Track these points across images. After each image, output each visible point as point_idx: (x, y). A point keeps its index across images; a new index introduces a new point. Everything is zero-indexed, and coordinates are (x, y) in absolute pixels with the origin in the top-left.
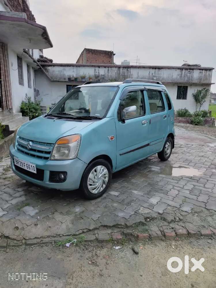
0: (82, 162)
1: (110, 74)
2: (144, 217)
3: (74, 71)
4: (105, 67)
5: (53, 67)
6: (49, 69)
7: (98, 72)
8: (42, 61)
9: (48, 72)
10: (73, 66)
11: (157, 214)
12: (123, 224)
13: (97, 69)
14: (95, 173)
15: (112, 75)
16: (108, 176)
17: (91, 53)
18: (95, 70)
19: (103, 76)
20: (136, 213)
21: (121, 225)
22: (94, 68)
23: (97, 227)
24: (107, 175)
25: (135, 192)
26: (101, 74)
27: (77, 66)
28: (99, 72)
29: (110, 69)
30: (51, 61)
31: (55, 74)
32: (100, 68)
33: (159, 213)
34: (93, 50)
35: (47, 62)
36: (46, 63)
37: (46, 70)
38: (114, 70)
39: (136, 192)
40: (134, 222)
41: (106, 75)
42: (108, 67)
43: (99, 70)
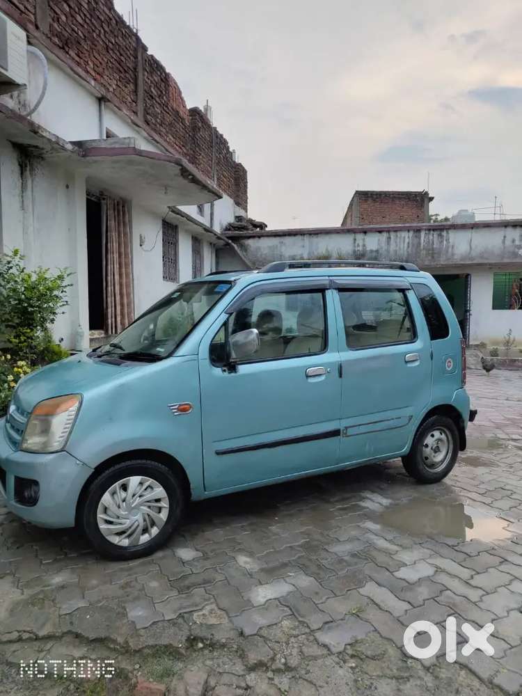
0: (78, 462)
1: (393, 247)
2: (192, 635)
3: (303, 247)
4: (380, 232)
5: (257, 239)
6: (248, 245)
7: (361, 244)
8: (237, 227)
9: (246, 250)
10: (301, 235)
11: (232, 634)
12: (120, 640)
13: (360, 237)
14: (123, 494)
15: (398, 248)
16: (168, 506)
17: (370, 201)
18: (355, 240)
19: (374, 254)
20: (183, 617)
21: (114, 641)
22: (353, 235)
23: (57, 634)
24: (165, 504)
25: (243, 560)
26: (368, 249)
27: (310, 234)
28: (364, 245)
29: (392, 235)
30: (262, 226)
31: (261, 255)
32: (367, 234)
33: (242, 634)
34: (377, 194)
35: (247, 229)
36: (244, 233)
37: (242, 246)
38: (404, 237)
39: (248, 559)
40: (151, 642)
41: (383, 251)
42: (388, 231)
43: (364, 240)
